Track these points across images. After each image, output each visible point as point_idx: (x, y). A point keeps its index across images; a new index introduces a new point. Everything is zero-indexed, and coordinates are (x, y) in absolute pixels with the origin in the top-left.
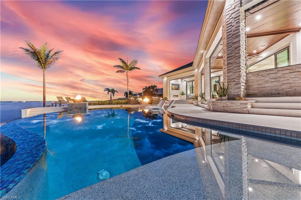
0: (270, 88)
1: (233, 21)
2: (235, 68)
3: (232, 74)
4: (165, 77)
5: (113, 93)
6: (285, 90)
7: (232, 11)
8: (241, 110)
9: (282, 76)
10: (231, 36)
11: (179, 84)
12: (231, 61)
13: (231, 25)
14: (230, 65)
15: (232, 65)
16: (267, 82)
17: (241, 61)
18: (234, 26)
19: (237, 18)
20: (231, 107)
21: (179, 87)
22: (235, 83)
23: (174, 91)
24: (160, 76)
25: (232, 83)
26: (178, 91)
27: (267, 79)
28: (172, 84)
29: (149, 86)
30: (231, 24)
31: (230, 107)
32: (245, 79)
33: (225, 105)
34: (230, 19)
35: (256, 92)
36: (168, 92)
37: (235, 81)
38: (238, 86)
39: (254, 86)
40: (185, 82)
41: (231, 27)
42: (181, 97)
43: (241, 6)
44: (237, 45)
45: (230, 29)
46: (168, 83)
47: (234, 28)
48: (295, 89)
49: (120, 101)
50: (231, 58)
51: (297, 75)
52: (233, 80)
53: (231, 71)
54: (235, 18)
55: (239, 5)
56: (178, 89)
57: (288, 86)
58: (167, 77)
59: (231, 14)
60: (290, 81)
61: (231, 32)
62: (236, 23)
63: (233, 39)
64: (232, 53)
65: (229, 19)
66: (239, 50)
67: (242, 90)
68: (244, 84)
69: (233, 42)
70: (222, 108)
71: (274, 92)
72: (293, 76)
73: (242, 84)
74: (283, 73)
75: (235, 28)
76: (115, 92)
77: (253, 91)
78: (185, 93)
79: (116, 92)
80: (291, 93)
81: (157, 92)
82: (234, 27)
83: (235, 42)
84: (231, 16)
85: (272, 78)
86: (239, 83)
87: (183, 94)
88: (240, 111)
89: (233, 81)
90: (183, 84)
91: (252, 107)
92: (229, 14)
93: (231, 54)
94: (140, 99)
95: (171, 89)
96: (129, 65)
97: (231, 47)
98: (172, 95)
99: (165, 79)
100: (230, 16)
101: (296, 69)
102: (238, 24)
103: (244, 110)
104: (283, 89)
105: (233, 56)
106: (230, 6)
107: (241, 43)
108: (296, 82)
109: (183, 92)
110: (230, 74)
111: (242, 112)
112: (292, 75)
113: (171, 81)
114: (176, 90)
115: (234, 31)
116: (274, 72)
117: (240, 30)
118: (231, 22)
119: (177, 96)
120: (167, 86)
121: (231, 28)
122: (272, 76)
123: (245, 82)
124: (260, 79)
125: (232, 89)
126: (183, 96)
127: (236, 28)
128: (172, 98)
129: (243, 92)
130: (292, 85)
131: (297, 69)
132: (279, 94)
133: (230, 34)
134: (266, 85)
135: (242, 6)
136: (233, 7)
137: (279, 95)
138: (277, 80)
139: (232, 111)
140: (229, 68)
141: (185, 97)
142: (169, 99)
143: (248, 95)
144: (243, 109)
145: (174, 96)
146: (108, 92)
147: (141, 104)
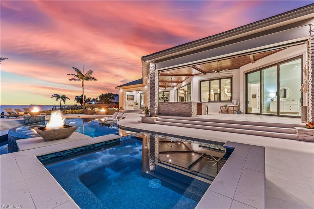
2: (153, 100)
4: (121, 89)
5: (63, 100)
11: (134, 95)
12: (151, 96)
15: (152, 98)
16: (165, 108)
17: (155, 97)
21: (134, 98)
23: (129, 101)
24: (116, 87)
26: (133, 101)
27: (165, 107)
28: (127, 95)
29: (106, 94)
32: (158, 105)
36: (124, 102)
37: (153, 106)
38: (153, 109)
39: (161, 110)
40: (139, 94)
42: (135, 106)
43: (155, 69)
46: (123, 94)
49: (75, 110)
53: (151, 101)
54: (153, 74)
55: (155, 68)
56: (133, 99)
58: (123, 89)
63: (152, 85)
66: (154, 91)
67: (156, 111)
68: (157, 108)
71: (167, 113)
72: (172, 107)
73: (155, 108)
74: (170, 105)
76: (66, 99)
77: (161, 112)
78: (139, 103)
79: (68, 99)
80: (172, 114)
81: (114, 100)
83: (153, 87)
87: (137, 104)
90: (137, 95)
91: (157, 121)
92: (151, 71)
94: (96, 109)
95: (126, 99)
96: (85, 75)
98: (127, 105)
99: (121, 90)
101: (173, 104)
104: (170, 112)
105: (152, 93)
107: (155, 88)
109: (137, 102)
110: (151, 103)
113: (126, 93)
114: (131, 100)
116: (167, 104)
117: (155, 81)
119: (132, 105)
120: (123, 96)
123: (157, 107)
126: (137, 106)
127: (153, 79)
128: (127, 108)
129: (156, 112)
133: (151, 82)
134: (165, 109)
136: (153, 68)
137: (169, 115)
139: (149, 123)
141: (139, 107)
142: (124, 109)
143: (159, 114)
145: (129, 105)
146: (57, 98)
147: (98, 114)
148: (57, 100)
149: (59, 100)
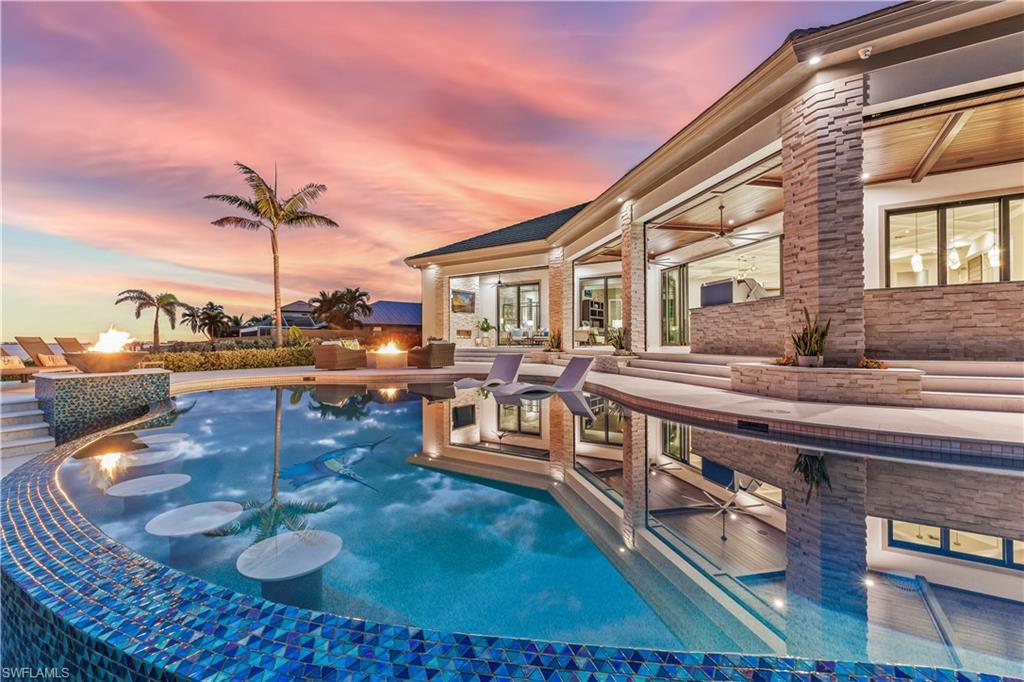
0: (925, 335)
1: (839, 140)
2: (847, 276)
3: (836, 289)
4: (433, 266)
5: (167, 312)
6: (963, 343)
7: (839, 111)
8: (901, 396)
9: (956, 308)
10: (831, 179)
11: (473, 291)
12: (832, 253)
13: (834, 151)
14: (829, 264)
15: (835, 266)
16: (915, 319)
17: (866, 257)
18: (842, 153)
19: (854, 135)
20: (866, 390)
21: (474, 303)
22: (846, 318)
23: (458, 314)
24: (410, 259)
25: (835, 316)
27: (914, 311)
28: (455, 292)
29: (336, 292)
30: (832, 147)
31: (863, 389)
33: (846, 382)
34: (830, 131)
35: (885, 343)
36: (445, 318)
37: (844, 311)
38: (856, 325)
39: (880, 329)
40: (495, 286)
41: (833, 155)
42: (478, 337)
43: (866, 102)
44: (850, 210)
45: (831, 159)
46: (443, 286)
47: (841, 160)
48: (986, 342)
50: (831, 245)
51: (991, 308)
52: (839, 308)
53: (834, 281)
54: (846, 133)
55: (860, 99)
57: (970, 333)
58: (442, 265)
59: (835, 118)
60: (975, 321)
61: (834, 170)
62: (851, 147)
63: (839, 192)
64: (835, 232)
65: (826, 132)
66: (857, 225)
69: (839, 198)
70: (836, 390)
71: (933, 345)
72: (982, 311)
74: (956, 299)
75: (846, 162)
77: (877, 339)
78: (493, 323)
80: (976, 351)
81: (366, 316)
82: (845, 157)
83: (843, 202)
84: (833, 123)
85: (927, 309)
86: (858, 317)
87: (485, 327)
88: (897, 399)
89: (839, 312)
92: (827, 116)
93: (831, 232)
95: (451, 309)
96: (286, 202)
97: (834, 211)
99: (433, 271)
100: (829, 124)
101: (987, 294)
102: (858, 152)
103: (909, 396)
104: (957, 341)
105: (837, 239)
106: (832, 94)
108: (987, 325)
109: (486, 320)
110: (829, 290)
111: (905, 402)
112: (980, 307)
114: (465, 311)
115: (842, 169)
116: (934, 296)
118: (834, 142)
119: (468, 333)
120: (440, 295)
121: (834, 158)
122: (928, 306)
124: (897, 310)
125: (836, 334)
126: (485, 334)
127: (848, 160)
130: (979, 331)
131: (990, 294)
132: (946, 351)
133: (831, 175)
134: (913, 327)
135: (868, 104)
136: (841, 99)
137: (946, 355)
138: (942, 316)
139: (870, 400)
140: (826, 273)
141: (494, 339)
144: (907, 393)
145: (460, 332)
146: (141, 306)
147: (373, 367)
148: (138, 315)
149: (149, 313)
